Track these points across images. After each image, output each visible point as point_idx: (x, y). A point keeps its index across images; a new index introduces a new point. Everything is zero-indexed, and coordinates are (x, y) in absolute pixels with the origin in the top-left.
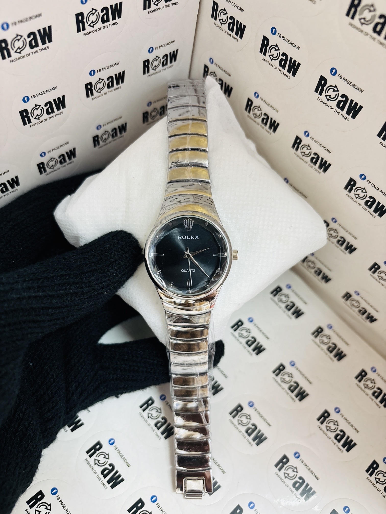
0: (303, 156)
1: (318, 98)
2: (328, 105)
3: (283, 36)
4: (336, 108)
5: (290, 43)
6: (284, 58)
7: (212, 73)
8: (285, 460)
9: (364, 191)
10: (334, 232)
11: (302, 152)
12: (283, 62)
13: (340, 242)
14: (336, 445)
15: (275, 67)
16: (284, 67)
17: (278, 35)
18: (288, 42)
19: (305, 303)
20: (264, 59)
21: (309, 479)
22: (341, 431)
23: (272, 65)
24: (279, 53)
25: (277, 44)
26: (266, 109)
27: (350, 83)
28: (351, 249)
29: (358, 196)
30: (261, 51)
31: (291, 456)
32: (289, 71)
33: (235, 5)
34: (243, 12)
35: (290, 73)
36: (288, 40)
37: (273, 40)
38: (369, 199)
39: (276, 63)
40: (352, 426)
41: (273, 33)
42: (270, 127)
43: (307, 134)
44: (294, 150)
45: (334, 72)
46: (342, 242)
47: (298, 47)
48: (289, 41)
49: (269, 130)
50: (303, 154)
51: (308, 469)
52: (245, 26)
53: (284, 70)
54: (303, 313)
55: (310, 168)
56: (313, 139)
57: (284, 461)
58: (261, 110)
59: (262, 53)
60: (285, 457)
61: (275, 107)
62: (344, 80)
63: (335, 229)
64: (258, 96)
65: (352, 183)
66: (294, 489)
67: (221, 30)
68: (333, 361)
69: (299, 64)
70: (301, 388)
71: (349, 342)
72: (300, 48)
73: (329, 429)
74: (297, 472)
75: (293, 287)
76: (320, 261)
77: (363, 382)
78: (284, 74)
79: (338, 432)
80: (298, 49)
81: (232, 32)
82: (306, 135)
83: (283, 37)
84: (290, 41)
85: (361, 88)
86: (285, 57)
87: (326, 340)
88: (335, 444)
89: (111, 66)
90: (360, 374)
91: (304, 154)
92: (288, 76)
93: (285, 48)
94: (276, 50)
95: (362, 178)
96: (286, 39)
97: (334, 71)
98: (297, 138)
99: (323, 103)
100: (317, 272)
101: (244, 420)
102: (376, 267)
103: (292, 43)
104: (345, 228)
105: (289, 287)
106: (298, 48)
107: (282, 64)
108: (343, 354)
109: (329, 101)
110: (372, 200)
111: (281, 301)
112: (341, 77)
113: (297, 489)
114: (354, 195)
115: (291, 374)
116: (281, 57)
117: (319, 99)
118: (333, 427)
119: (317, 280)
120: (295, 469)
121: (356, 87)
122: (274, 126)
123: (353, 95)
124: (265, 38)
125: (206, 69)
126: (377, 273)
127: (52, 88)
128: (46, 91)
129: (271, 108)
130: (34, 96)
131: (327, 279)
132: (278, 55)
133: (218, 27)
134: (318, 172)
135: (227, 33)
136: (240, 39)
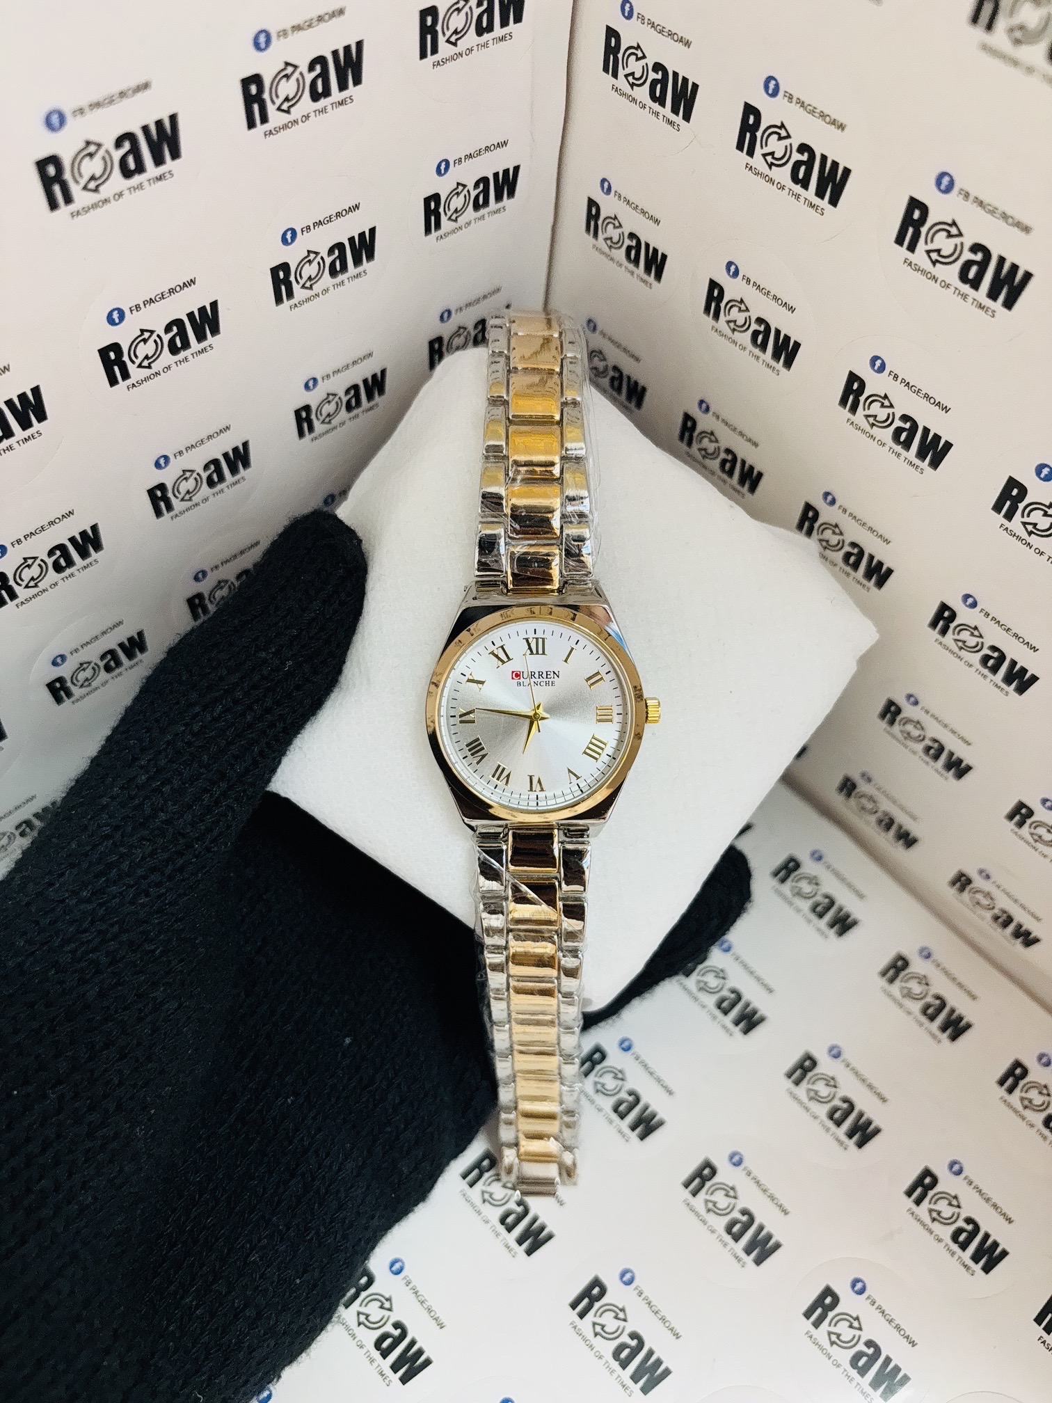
2: (872, 436)
3: (755, 282)
4: (890, 443)
5: (772, 298)
6: (762, 328)
7: (594, 354)
8: (828, 1300)
9: (976, 633)
10: (915, 727)
11: (821, 540)
14: (956, 1257)
16: (763, 347)
18: (769, 296)
19: (861, 896)
20: (715, 330)
21: (892, 1347)
22: (969, 1221)
24: (750, 317)
26: (727, 439)
27: (918, 392)
28: (958, 768)
29: (963, 646)
30: (707, 310)
31: (842, 1290)
32: (776, 356)
33: (640, 208)
34: (658, 224)
35: (778, 362)
36: (766, 292)
37: (733, 289)
38: (990, 653)
39: (745, 339)
40: (995, 1206)
41: (731, 273)
42: (742, 482)
43: (830, 498)
45: (879, 365)
46: (935, 751)
48: (769, 293)
49: (739, 487)
50: (824, 544)
51: (887, 1320)
52: (664, 257)
53: (765, 353)
54: (855, 923)
55: (844, 576)
57: (825, 1303)
58: (717, 441)
59: (709, 315)
60: (828, 1291)
61: (749, 434)
62: (904, 384)
63: (916, 720)
64: (707, 409)
65: (946, 614)
66: (854, 1373)
67: (632, 104)
68: (939, 1041)
69: (797, 345)
70: (861, 1115)
71: (975, 991)
72: (795, 309)
73: (936, 1217)
74: (860, 1329)
75: (829, 857)
76: (887, 796)
77: (1017, 1093)
78: (765, 363)
79: (961, 1223)
80: (793, 312)
82: (828, 501)
83: (755, 284)
84: (772, 294)
85: (945, 402)
86: (763, 326)
87: (917, 988)
88: (953, 1254)
89: (355, 363)
90: (1010, 1073)
93: (760, 307)
94: (740, 310)
95: (968, 603)
96: (763, 289)
97: (878, 363)
98: (808, 507)
100: (884, 823)
101: (722, 1200)
102: (1024, 811)
104: (939, 719)
105: (818, 857)
106: (792, 310)
107: (759, 342)
108: (963, 1023)
110: (996, 655)
111: (799, 894)
112: (896, 377)
113: (863, 1371)
114: (953, 641)
115: (833, 1079)
118: (947, 1212)
119: (885, 842)
120: (855, 1322)
121: (932, 401)
123: (928, 418)
126: (1027, 825)
127: (221, 430)
128: (206, 438)
129: (740, 438)
130: (181, 453)
131: (907, 840)
132: (747, 321)
133: (603, 253)
134: (864, 586)
135: (623, 268)
136: (655, 283)
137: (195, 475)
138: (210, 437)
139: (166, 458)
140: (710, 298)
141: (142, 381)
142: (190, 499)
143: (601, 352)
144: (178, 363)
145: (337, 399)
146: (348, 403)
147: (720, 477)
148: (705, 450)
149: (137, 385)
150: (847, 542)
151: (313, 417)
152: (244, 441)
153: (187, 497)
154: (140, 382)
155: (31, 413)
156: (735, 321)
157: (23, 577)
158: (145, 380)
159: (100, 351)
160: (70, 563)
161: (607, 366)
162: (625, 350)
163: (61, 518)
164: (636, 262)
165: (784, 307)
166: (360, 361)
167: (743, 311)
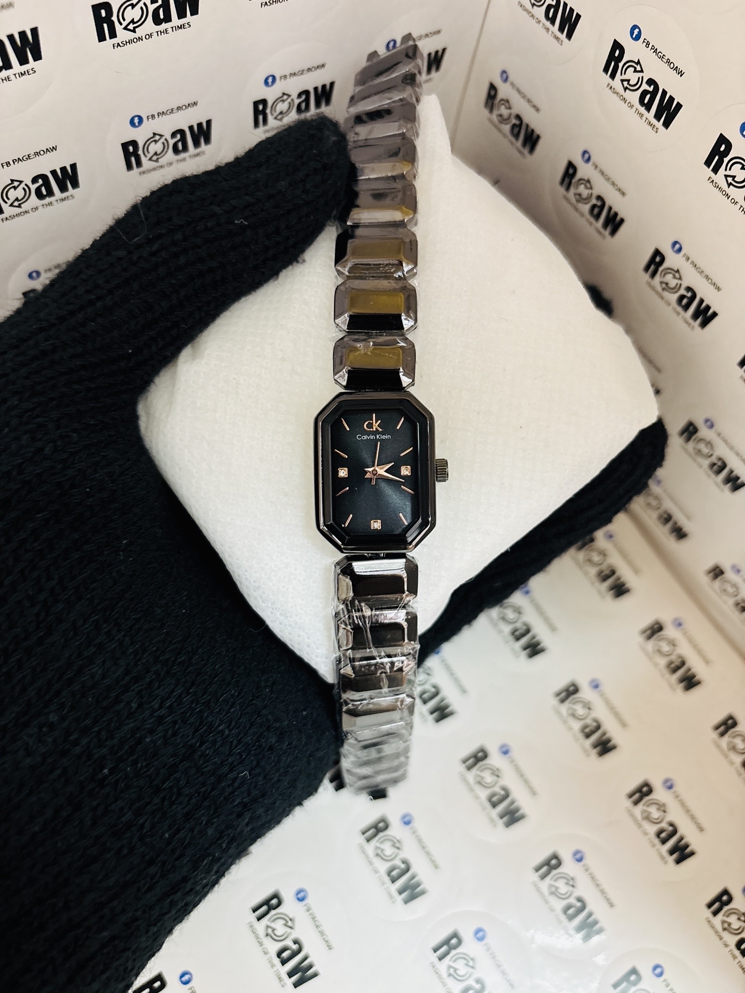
0: (664, 289)
1: (710, 177)
2: (728, 194)
3: (653, 46)
4: (742, 202)
5: (666, 61)
6: (651, 89)
7: (502, 102)
10: (706, 445)
11: (661, 283)
12: (648, 96)
13: (715, 467)
14: (656, 848)
15: (629, 104)
16: (648, 108)
17: (644, 42)
18: (663, 59)
19: (636, 571)
20: (610, 86)
22: (671, 824)
23: (624, 100)
24: (642, 77)
25: (639, 60)
26: (601, 187)
30: (606, 70)
31: (566, 856)
32: (658, 117)
35: (659, 121)
36: (662, 55)
37: (633, 51)
39: (634, 97)
40: (692, 816)
41: (634, 36)
42: (605, 225)
43: (677, 246)
44: (646, 277)
47: (681, 71)
48: (664, 57)
49: (602, 230)
50: (664, 285)
51: (596, 884)
52: (578, 16)
53: (649, 112)
55: (675, 315)
56: (688, 259)
58: (591, 188)
59: (607, 74)
60: (555, 856)
61: (620, 184)
63: (708, 440)
64: (588, 160)
67: (531, 18)
68: (674, 690)
69: (679, 106)
70: (605, 733)
71: (709, 657)
72: (684, 73)
74: (574, 887)
76: (671, 497)
77: (726, 737)
78: (647, 121)
79: (664, 825)
80: (681, 76)
81: (553, 23)
82: (675, 249)
83: (653, 48)
84: (666, 58)
86: (652, 87)
88: (654, 845)
89: (309, 70)
90: (724, 722)
91: (666, 286)
92: (654, 126)
93: (654, 69)
94: (635, 71)
96: (659, 52)
98: (657, 253)
99: (718, 189)
101: (488, 777)
103: (669, 62)
104: (728, 442)
106: (681, 74)
107: (646, 101)
109: (731, 186)
115: (589, 703)
116: (645, 87)
117: (711, 180)
118: (656, 814)
119: (661, 533)
120: (571, 881)
122: (614, 223)
124: (617, 45)
125: (493, 93)
127: (189, 104)
128: (176, 108)
129: (610, 187)
130: (153, 116)
131: (680, 534)
132: (640, 81)
133: (526, 10)
134: (689, 324)
135: (541, 25)
136: (565, 40)
137: (163, 140)
138: (179, 108)
139: (141, 119)
140: (611, 57)
141: (126, 42)
142: (157, 161)
143: (508, 101)
144: (159, 33)
145: (289, 100)
146: (299, 106)
147: (588, 220)
148: (580, 195)
149: (121, 45)
150: (683, 287)
151: (268, 111)
152: (208, 119)
153: (155, 158)
154: (125, 43)
155: (28, 51)
156: (628, 81)
157: (9, 196)
158: (129, 42)
159: (94, 7)
160: (50, 193)
161: (510, 114)
162: (529, 101)
163: (45, 151)
164: (553, 21)
165: (675, 71)
166: (313, 69)
167: (639, 72)
